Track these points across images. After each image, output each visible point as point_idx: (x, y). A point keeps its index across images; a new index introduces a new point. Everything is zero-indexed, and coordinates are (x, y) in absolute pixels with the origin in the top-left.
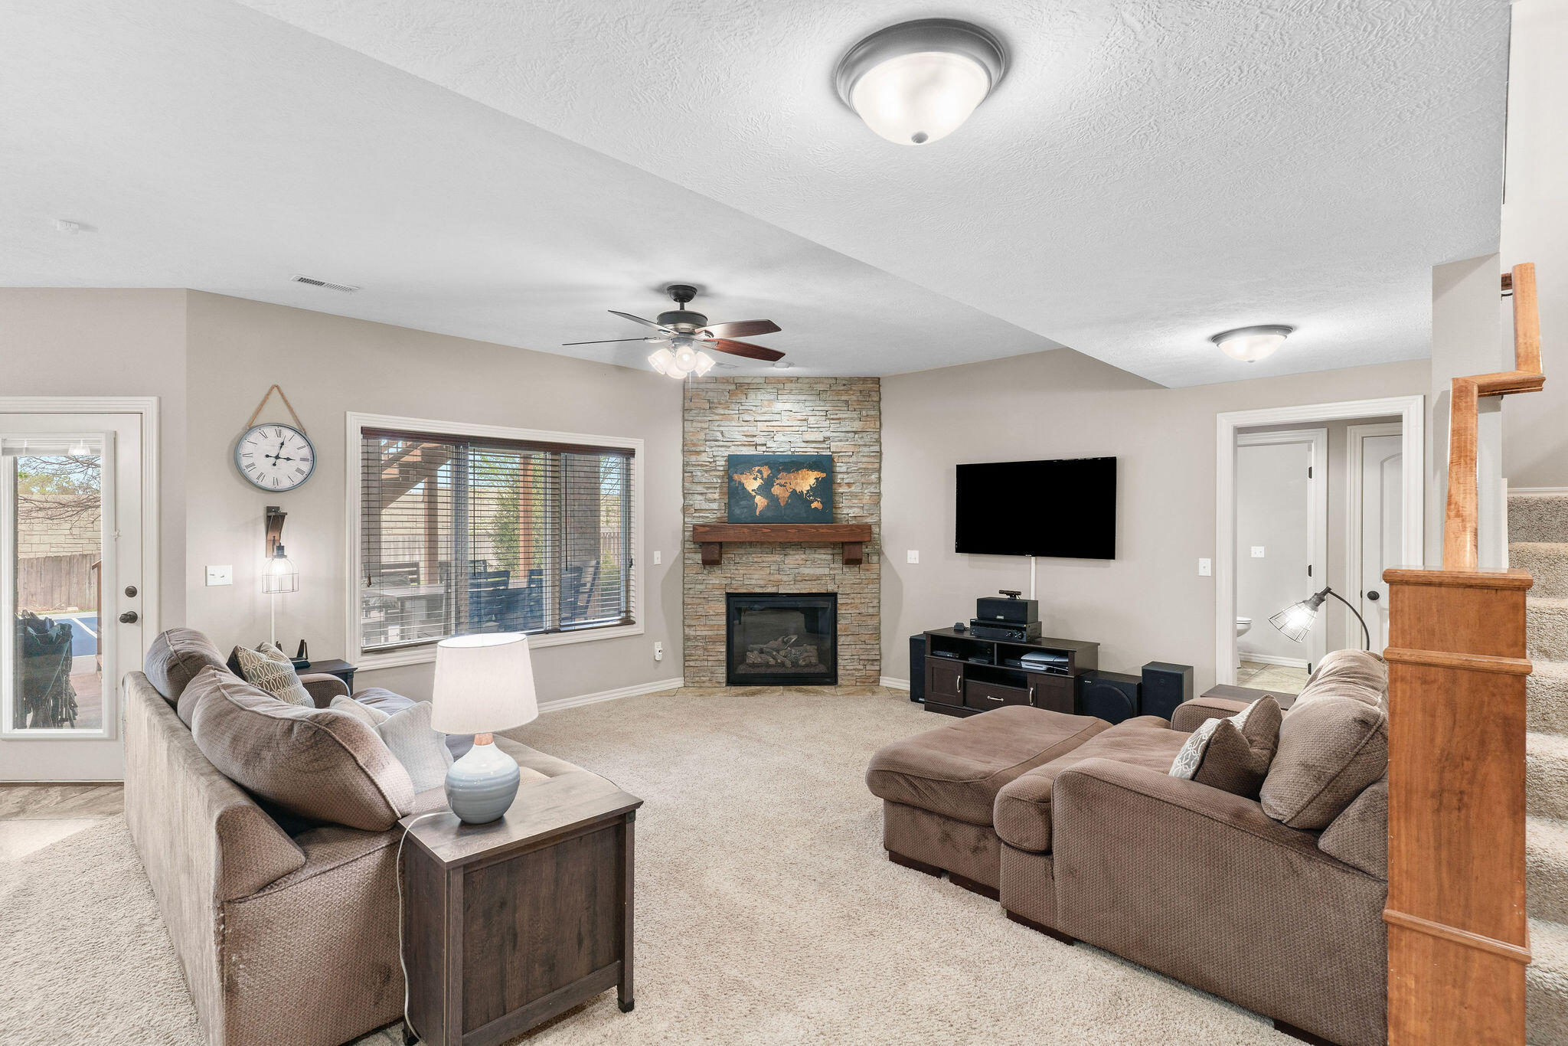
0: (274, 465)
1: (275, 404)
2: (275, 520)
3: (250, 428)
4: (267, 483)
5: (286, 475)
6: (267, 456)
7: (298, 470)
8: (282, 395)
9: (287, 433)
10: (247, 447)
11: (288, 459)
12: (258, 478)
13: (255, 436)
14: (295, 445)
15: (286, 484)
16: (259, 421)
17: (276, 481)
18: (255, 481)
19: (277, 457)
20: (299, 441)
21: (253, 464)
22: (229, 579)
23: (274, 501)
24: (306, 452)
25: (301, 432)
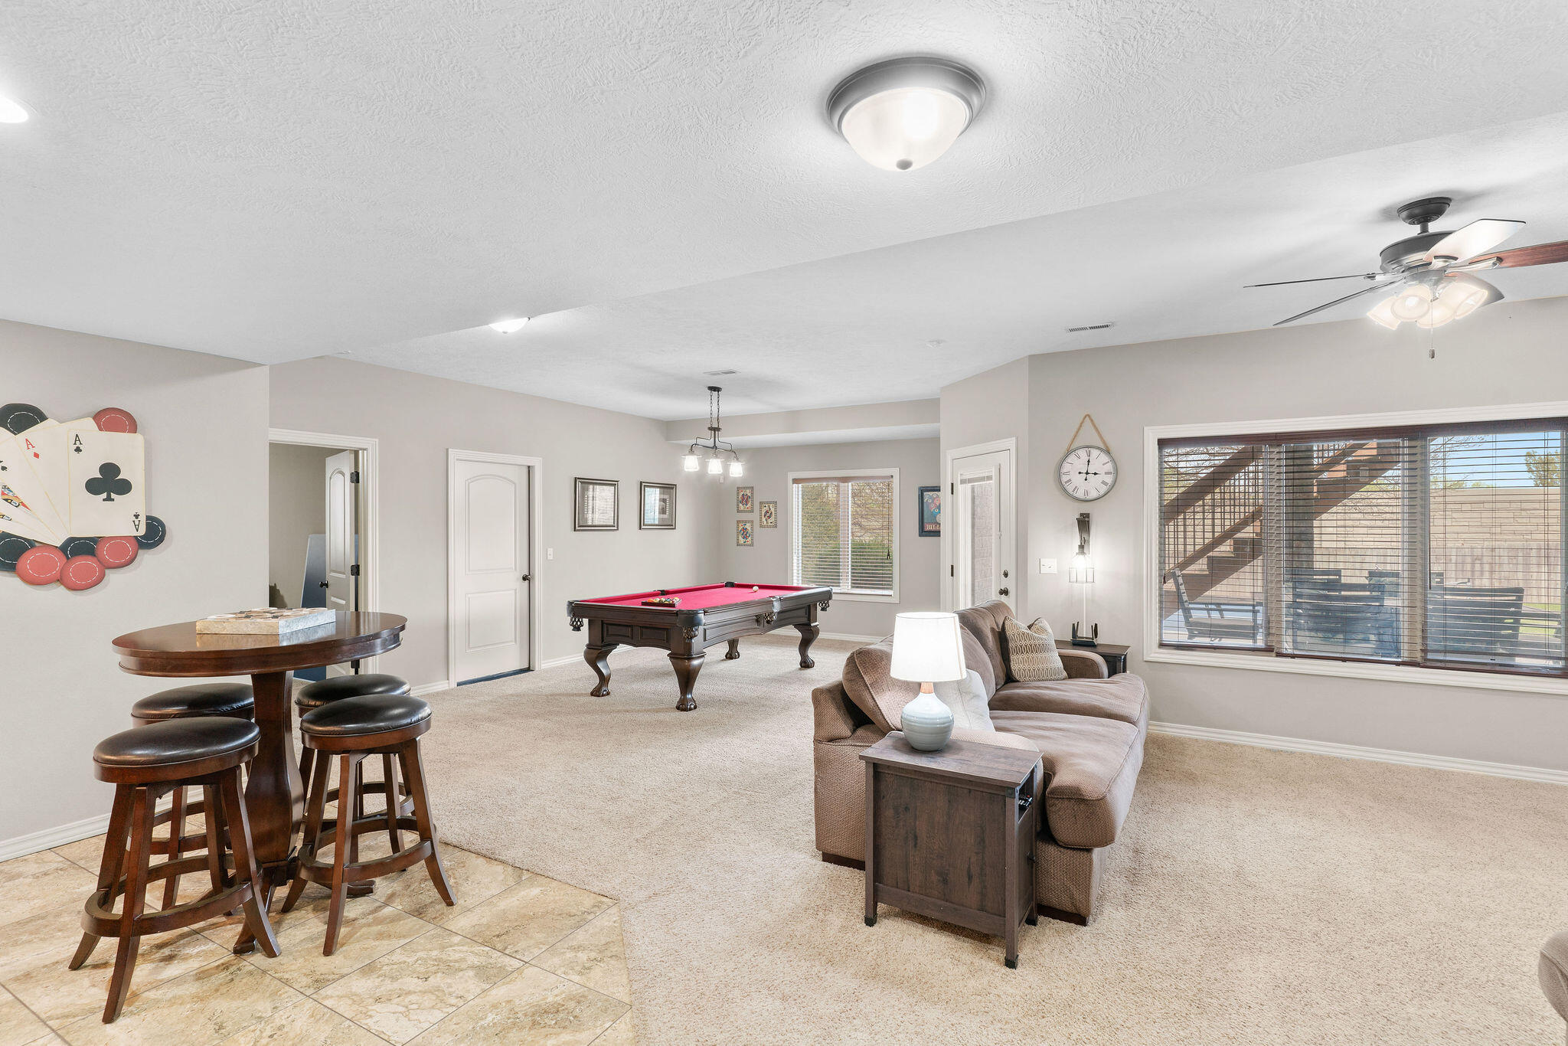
0: (1086, 480)
1: (1088, 430)
2: (1084, 523)
3: (1069, 453)
4: (1080, 494)
5: (1094, 487)
6: (1080, 473)
7: (1104, 483)
8: (1092, 421)
9: (1095, 453)
10: (1066, 467)
11: (1095, 474)
12: (1073, 491)
13: (1072, 458)
14: (1100, 462)
15: (1093, 494)
16: (1074, 446)
17: (1087, 493)
18: (1072, 493)
19: (1087, 473)
20: (1104, 458)
21: (1070, 480)
22: (1054, 570)
23: (1085, 508)
24: (1109, 467)
25: (1108, 452)
